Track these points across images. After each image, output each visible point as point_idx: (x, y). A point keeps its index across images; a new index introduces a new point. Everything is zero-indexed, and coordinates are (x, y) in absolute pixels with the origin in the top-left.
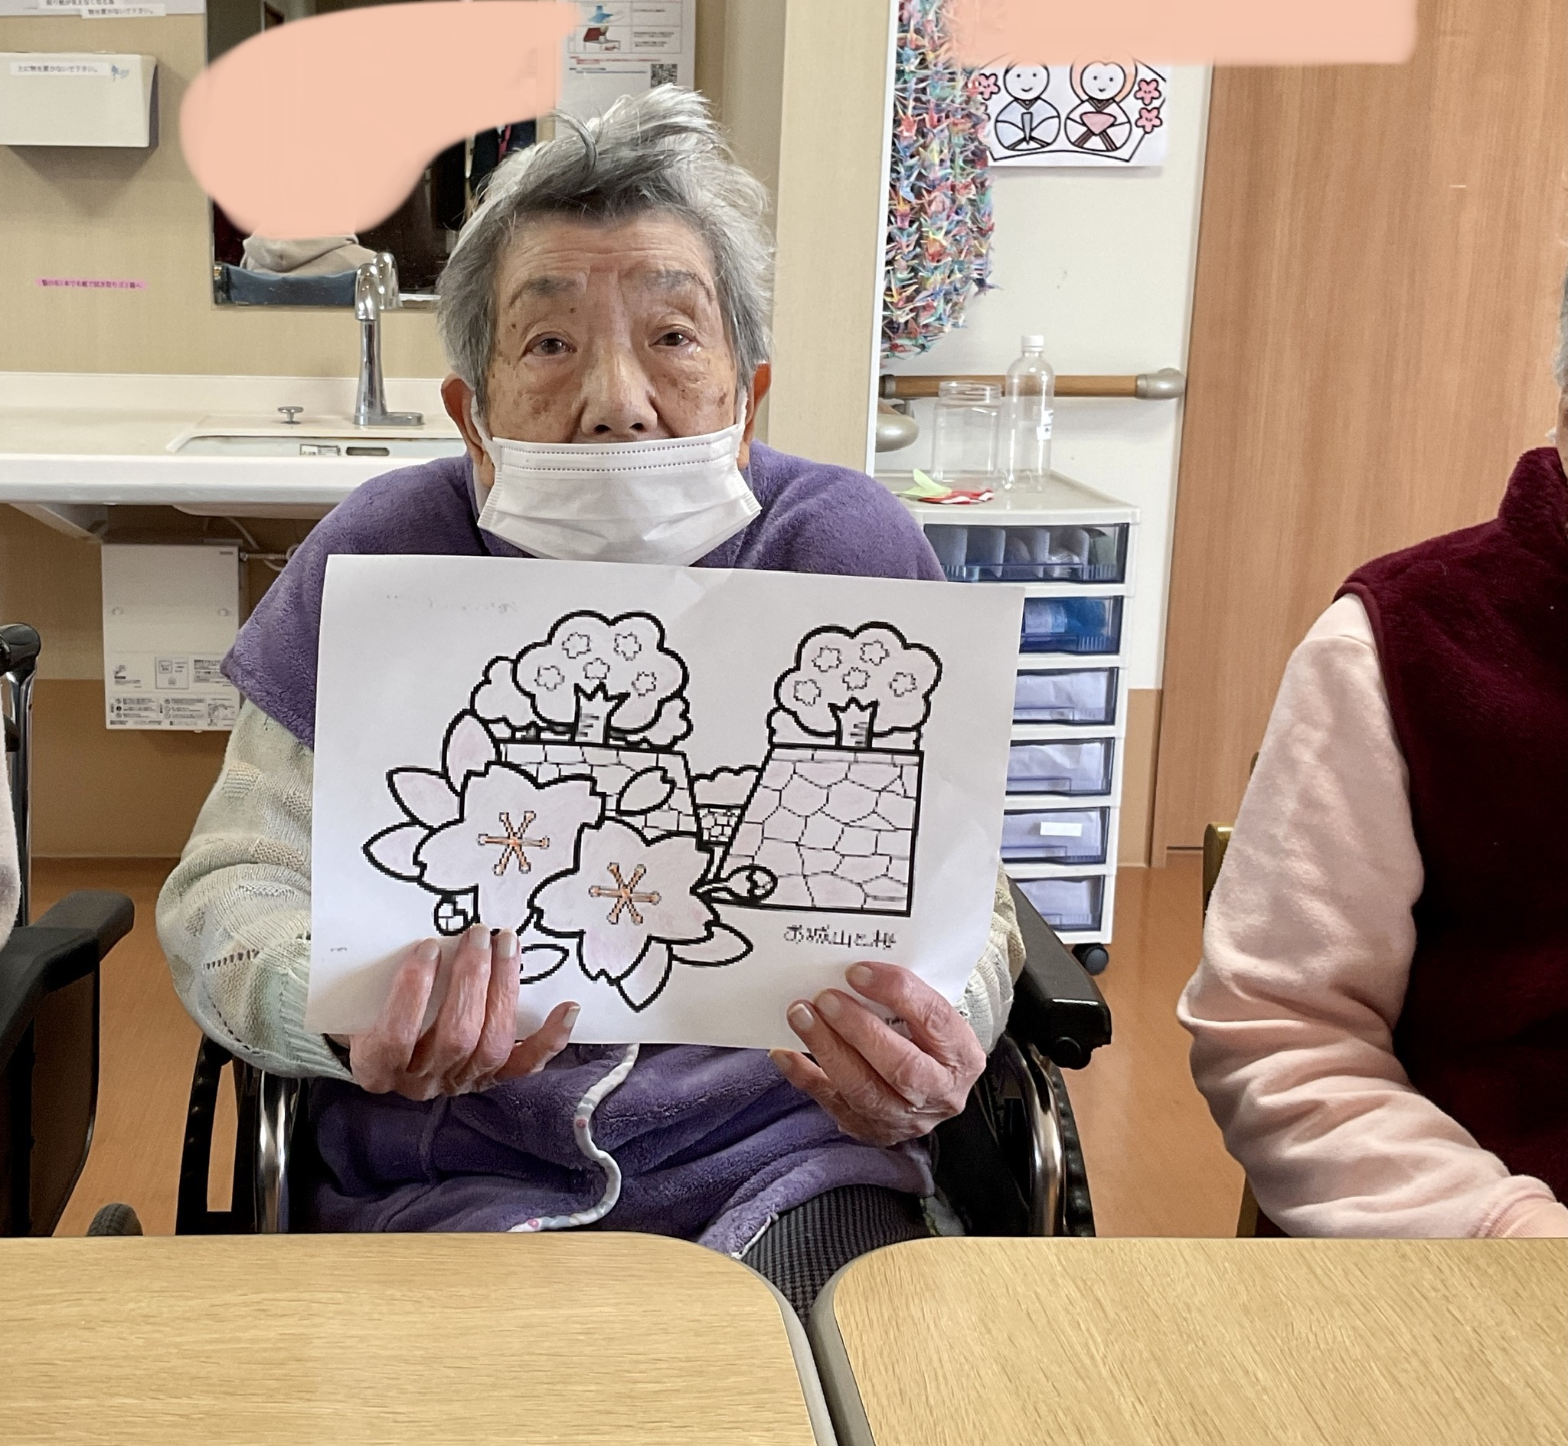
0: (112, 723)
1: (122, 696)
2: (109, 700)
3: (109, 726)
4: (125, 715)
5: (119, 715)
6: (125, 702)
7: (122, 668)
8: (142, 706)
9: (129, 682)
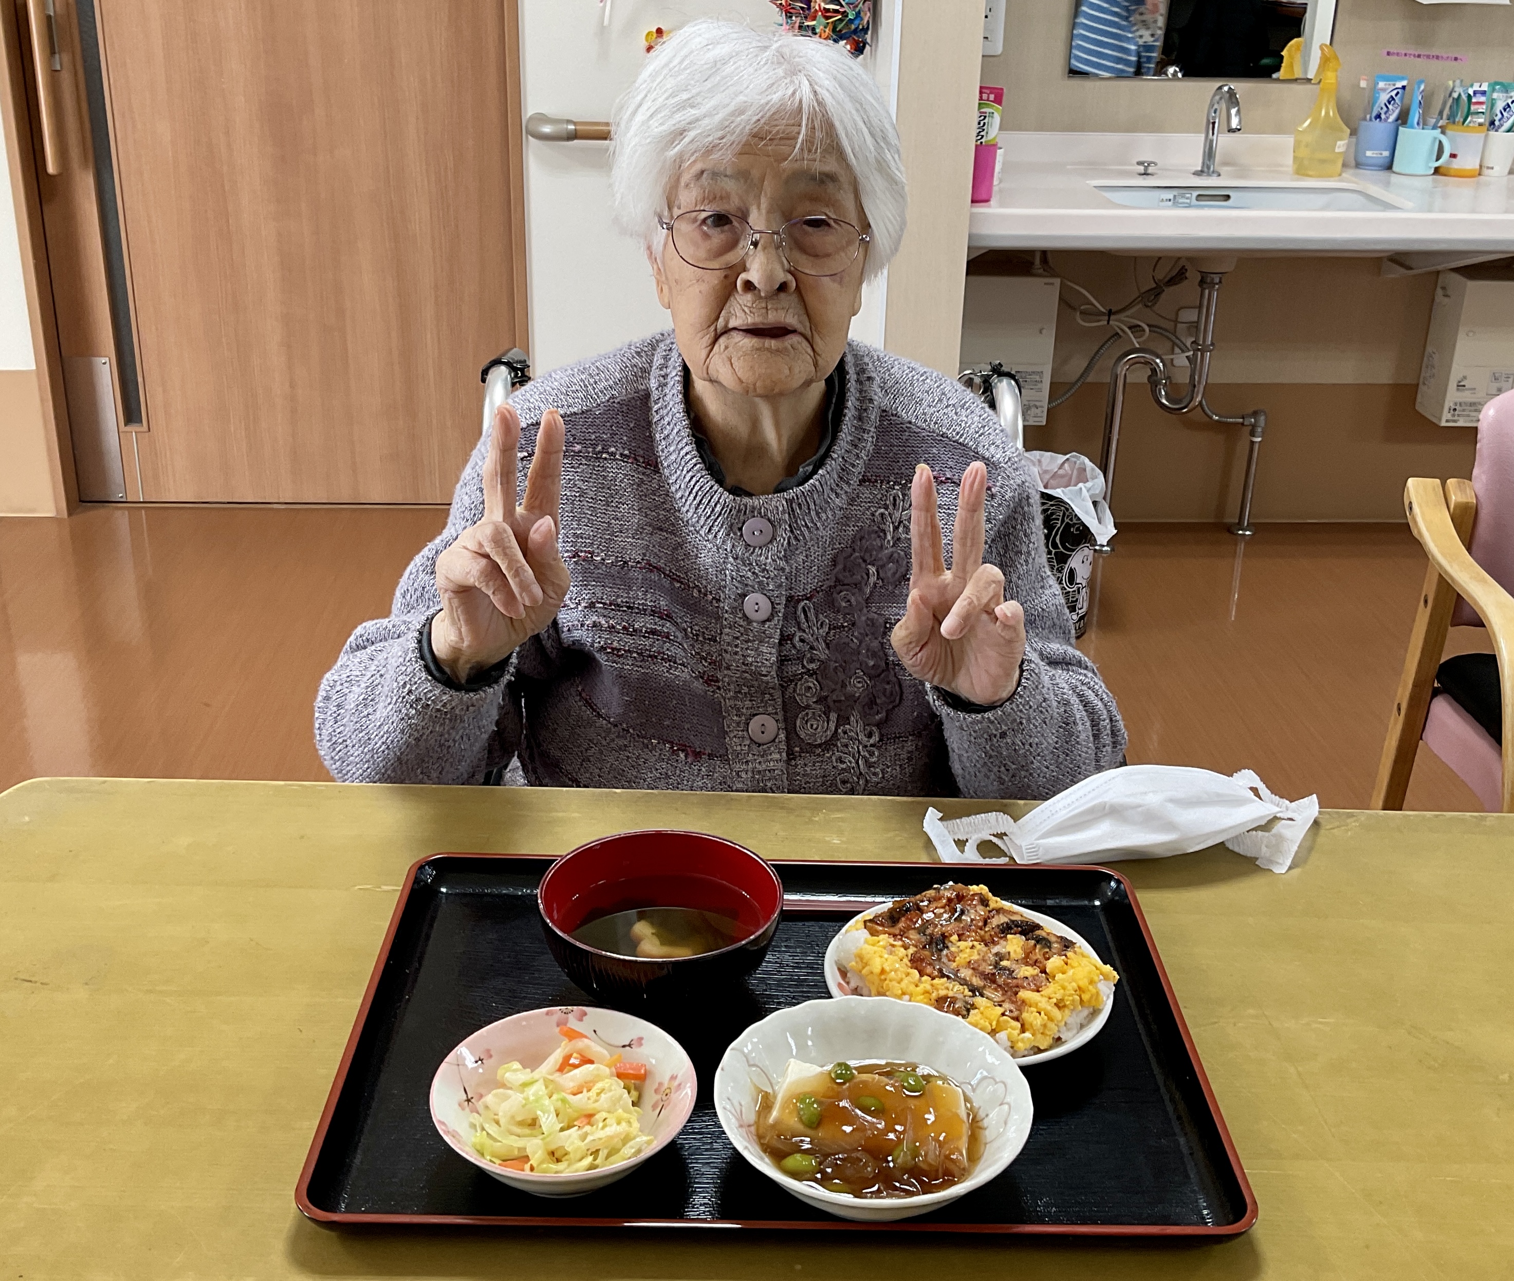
0: (1447, 421)
1: (1458, 400)
2: (1449, 403)
3: (1443, 424)
4: (1459, 415)
5: (1454, 415)
6: (1460, 404)
7: (1465, 378)
8: (1473, 408)
9: (1467, 390)
